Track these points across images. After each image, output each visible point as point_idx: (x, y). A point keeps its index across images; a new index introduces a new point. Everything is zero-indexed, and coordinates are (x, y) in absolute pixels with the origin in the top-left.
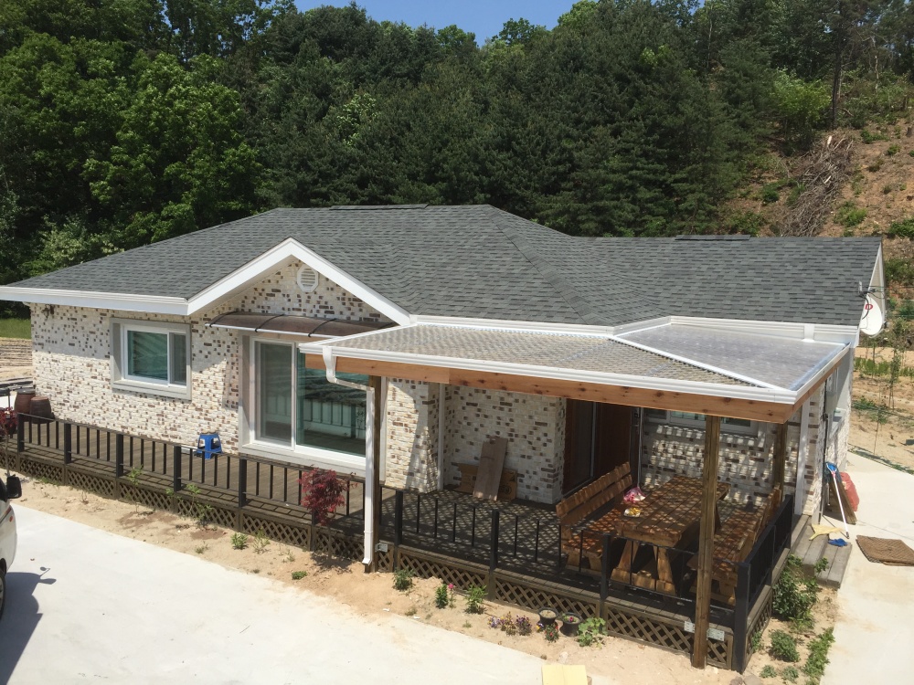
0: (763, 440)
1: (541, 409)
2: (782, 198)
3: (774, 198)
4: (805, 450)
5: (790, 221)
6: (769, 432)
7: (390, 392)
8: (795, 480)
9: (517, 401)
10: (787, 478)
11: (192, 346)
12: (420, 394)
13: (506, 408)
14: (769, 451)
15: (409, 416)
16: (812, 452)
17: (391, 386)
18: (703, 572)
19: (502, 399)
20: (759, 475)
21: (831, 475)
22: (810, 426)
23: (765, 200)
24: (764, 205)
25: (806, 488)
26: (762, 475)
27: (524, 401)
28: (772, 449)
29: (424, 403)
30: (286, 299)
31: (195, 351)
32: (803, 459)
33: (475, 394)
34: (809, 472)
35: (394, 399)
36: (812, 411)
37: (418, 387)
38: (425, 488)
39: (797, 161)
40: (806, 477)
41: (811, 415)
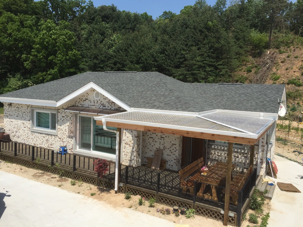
0: (247, 150)
1: (174, 140)
2: (253, 71)
3: (250, 71)
4: (260, 154)
5: (256, 79)
6: (248, 148)
7: (124, 133)
8: (257, 164)
9: (166, 137)
10: (255, 163)
11: (58, 117)
12: (134, 134)
13: (163, 139)
14: (249, 154)
15: (130, 141)
16: (262, 154)
17: (124, 131)
18: (227, 194)
19: (161, 136)
20: (245, 162)
21: (269, 162)
22: (262, 146)
23: (248, 72)
24: (247, 73)
25: (261, 166)
27: (168, 137)
28: (250, 153)
29: (135, 137)
30: (90, 102)
31: (59, 119)
32: (260, 157)
33: (152, 134)
34: (261, 161)
35: (125, 136)
36: (263, 141)
37: (133, 132)
38: (135, 165)
39: (258, 59)
40: (260, 163)
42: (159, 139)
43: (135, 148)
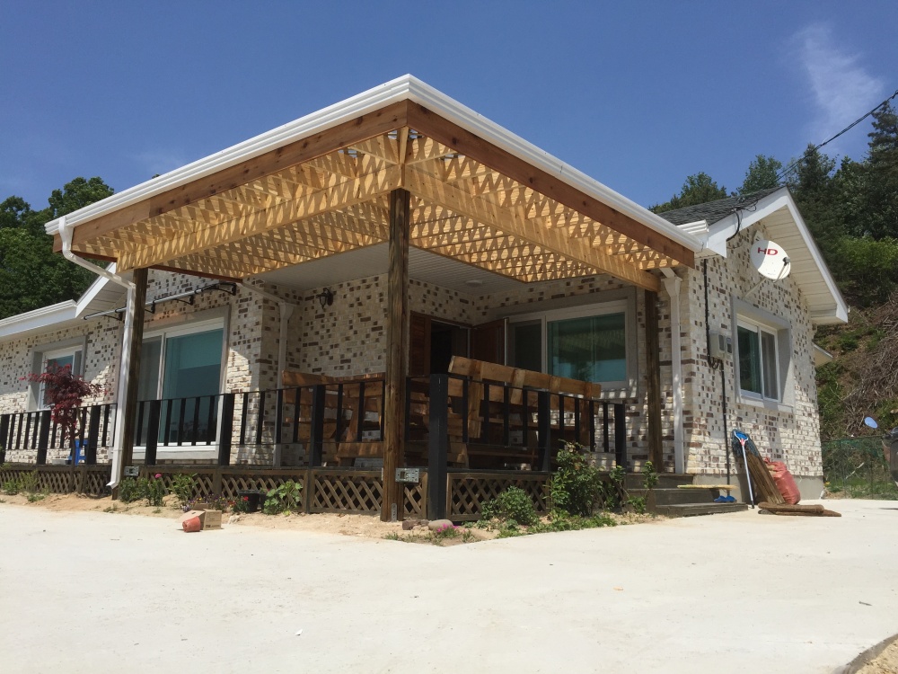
0: (635, 389)
2: (861, 347)
3: (852, 347)
4: (680, 391)
5: (871, 366)
6: (641, 378)
7: (230, 358)
8: (673, 431)
9: (355, 355)
10: (665, 432)
11: (86, 358)
12: (254, 352)
13: (346, 365)
14: (644, 402)
15: (244, 380)
16: (688, 393)
17: (231, 351)
19: (342, 356)
20: (635, 433)
21: (739, 445)
22: (683, 362)
23: (843, 349)
24: (842, 354)
25: (687, 440)
26: (639, 433)
27: (361, 354)
28: (646, 398)
29: (257, 361)
31: (88, 362)
32: (678, 404)
33: (319, 358)
34: (687, 419)
35: (233, 364)
36: (684, 344)
37: (253, 345)
39: (878, 311)
40: (685, 425)
41: (683, 348)
42: (336, 368)
43: (254, 400)
